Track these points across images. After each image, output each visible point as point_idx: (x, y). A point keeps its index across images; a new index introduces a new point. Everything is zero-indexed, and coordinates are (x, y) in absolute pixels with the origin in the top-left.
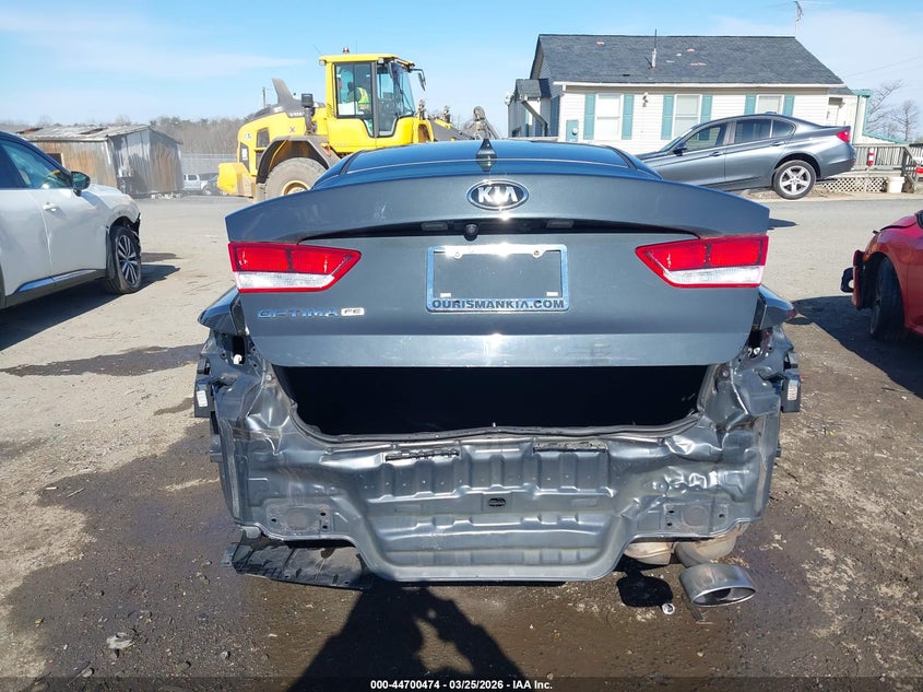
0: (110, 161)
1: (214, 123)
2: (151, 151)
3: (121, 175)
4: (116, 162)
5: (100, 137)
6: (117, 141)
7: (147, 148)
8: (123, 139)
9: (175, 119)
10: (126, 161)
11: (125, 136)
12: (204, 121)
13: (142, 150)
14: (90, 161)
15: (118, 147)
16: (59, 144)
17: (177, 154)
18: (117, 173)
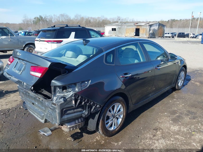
0: (148, 30)
1: (183, 20)
2: (158, 28)
3: (150, 33)
4: (150, 30)
5: (148, 25)
6: (151, 26)
7: (157, 27)
8: (152, 25)
9: (174, 20)
10: (152, 30)
11: (153, 25)
12: (181, 20)
13: (156, 28)
14: (145, 30)
15: (151, 27)
16: (140, 26)
17: (164, 28)
18: (149, 33)
